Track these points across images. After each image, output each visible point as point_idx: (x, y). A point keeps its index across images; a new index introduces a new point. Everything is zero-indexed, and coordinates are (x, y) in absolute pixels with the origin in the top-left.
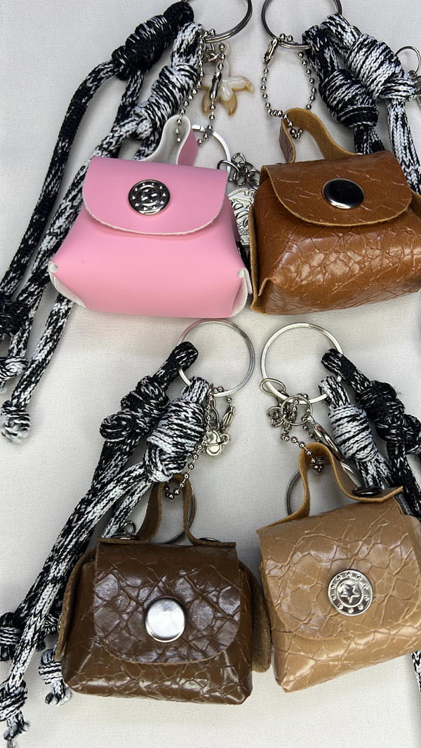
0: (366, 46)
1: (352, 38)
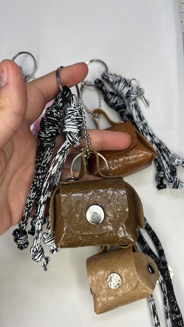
0: (117, 82)
1: (112, 80)
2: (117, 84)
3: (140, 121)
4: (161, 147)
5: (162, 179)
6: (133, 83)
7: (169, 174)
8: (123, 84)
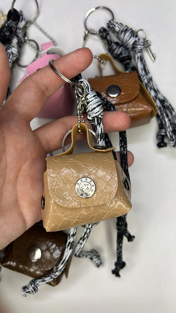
0: (123, 31)
1: (118, 29)
2: (123, 33)
3: (145, 74)
4: (164, 104)
5: (163, 137)
6: (140, 34)
7: (170, 132)
8: (130, 34)
